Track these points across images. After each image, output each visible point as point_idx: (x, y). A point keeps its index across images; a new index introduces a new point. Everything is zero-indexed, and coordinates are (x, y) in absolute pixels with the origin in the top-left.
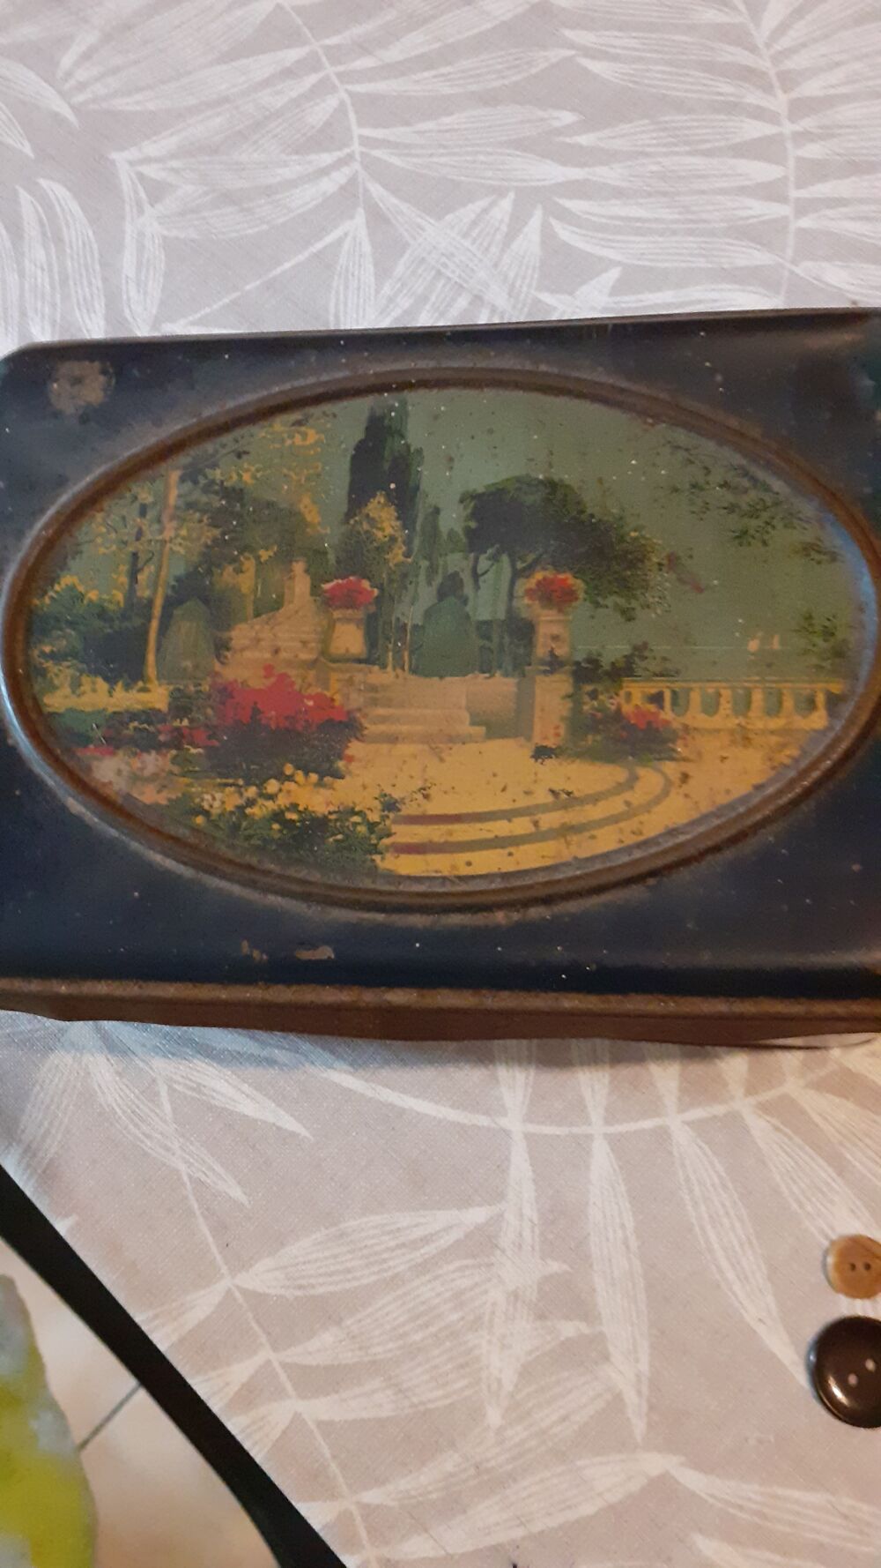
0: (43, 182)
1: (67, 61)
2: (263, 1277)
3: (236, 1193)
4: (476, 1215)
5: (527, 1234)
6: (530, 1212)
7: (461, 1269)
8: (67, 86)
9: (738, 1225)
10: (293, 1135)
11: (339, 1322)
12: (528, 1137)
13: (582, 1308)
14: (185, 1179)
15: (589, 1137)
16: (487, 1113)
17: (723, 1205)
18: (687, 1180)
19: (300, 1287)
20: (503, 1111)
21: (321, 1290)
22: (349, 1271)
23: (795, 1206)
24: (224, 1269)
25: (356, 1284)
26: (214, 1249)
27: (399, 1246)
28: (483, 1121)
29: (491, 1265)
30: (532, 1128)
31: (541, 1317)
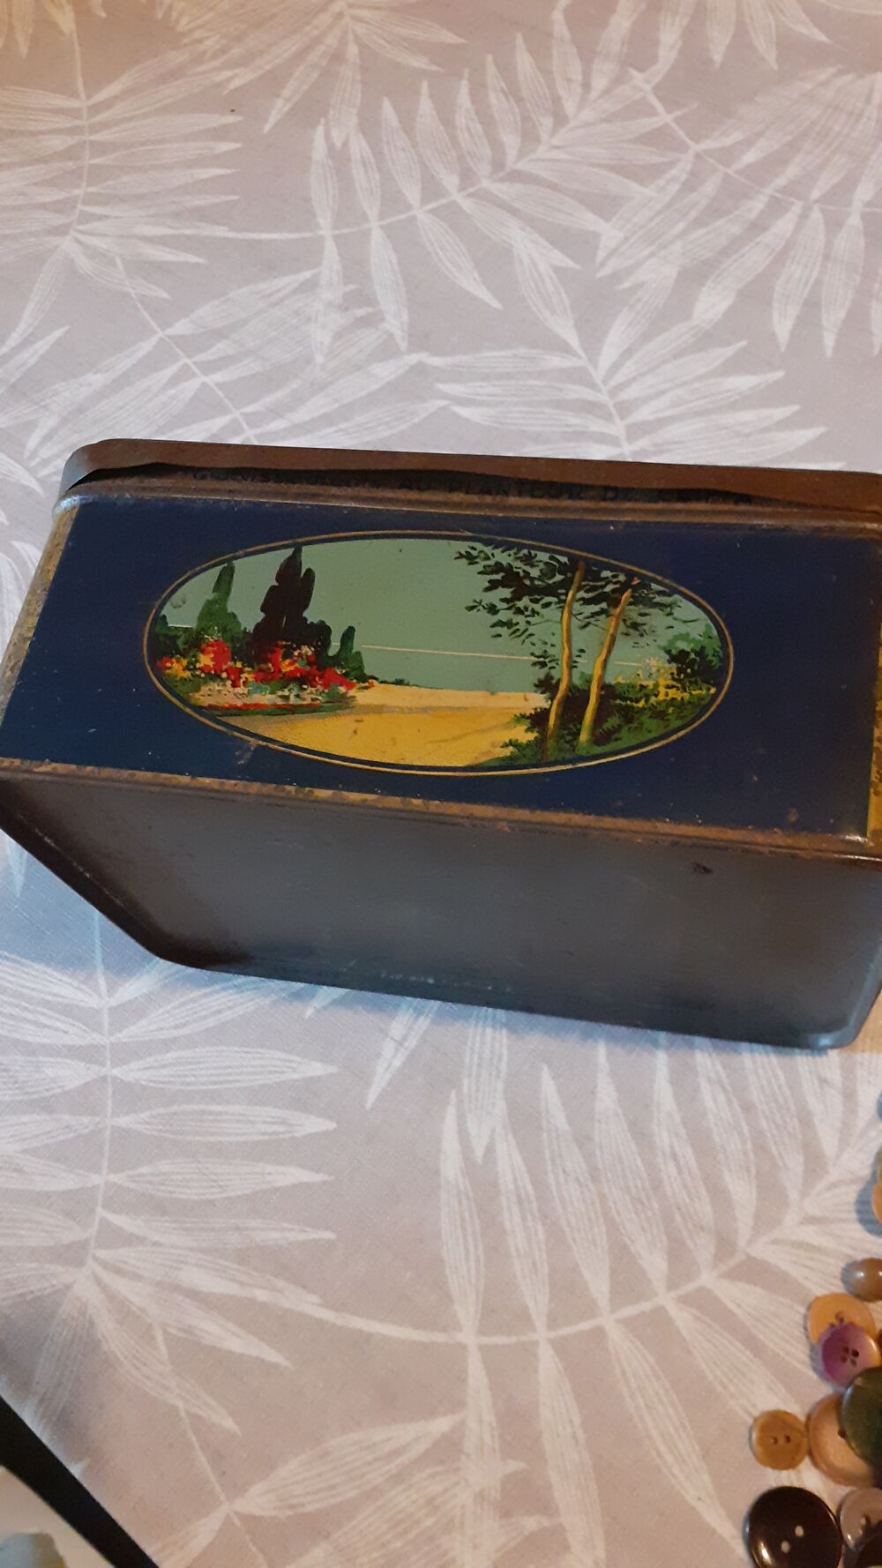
0: (18, 545)
1: (32, 443)
2: (258, 1501)
3: (229, 1423)
4: (442, 1425)
5: (487, 1439)
6: (489, 1417)
7: (432, 1476)
8: (33, 463)
9: (671, 1411)
10: (276, 1366)
11: (327, 1537)
12: (482, 1348)
13: (542, 1503)
14: (183, 1414)
15: (535, 1344)
16: (444, 1330)
17: (657, 1394)
18: (624, 1373)
19: (291, 1507)
20: (458, 1327)
21: (309, 1508)
22: (333, 1487)
23: (719, 1388)
24: (222, 1497)
25: (339, 1499)
26: (213, 1478)
27: (376, 1460)
28: (440, 1337)
29: (458, 1469)
30: (485, 1340)
31: (506, 1514)
